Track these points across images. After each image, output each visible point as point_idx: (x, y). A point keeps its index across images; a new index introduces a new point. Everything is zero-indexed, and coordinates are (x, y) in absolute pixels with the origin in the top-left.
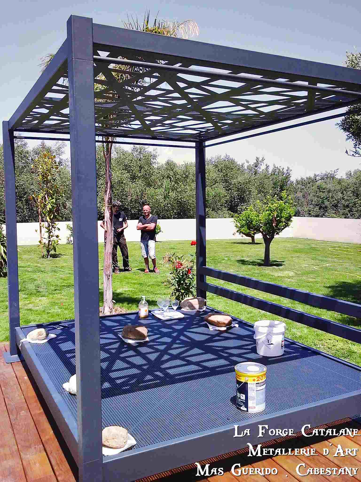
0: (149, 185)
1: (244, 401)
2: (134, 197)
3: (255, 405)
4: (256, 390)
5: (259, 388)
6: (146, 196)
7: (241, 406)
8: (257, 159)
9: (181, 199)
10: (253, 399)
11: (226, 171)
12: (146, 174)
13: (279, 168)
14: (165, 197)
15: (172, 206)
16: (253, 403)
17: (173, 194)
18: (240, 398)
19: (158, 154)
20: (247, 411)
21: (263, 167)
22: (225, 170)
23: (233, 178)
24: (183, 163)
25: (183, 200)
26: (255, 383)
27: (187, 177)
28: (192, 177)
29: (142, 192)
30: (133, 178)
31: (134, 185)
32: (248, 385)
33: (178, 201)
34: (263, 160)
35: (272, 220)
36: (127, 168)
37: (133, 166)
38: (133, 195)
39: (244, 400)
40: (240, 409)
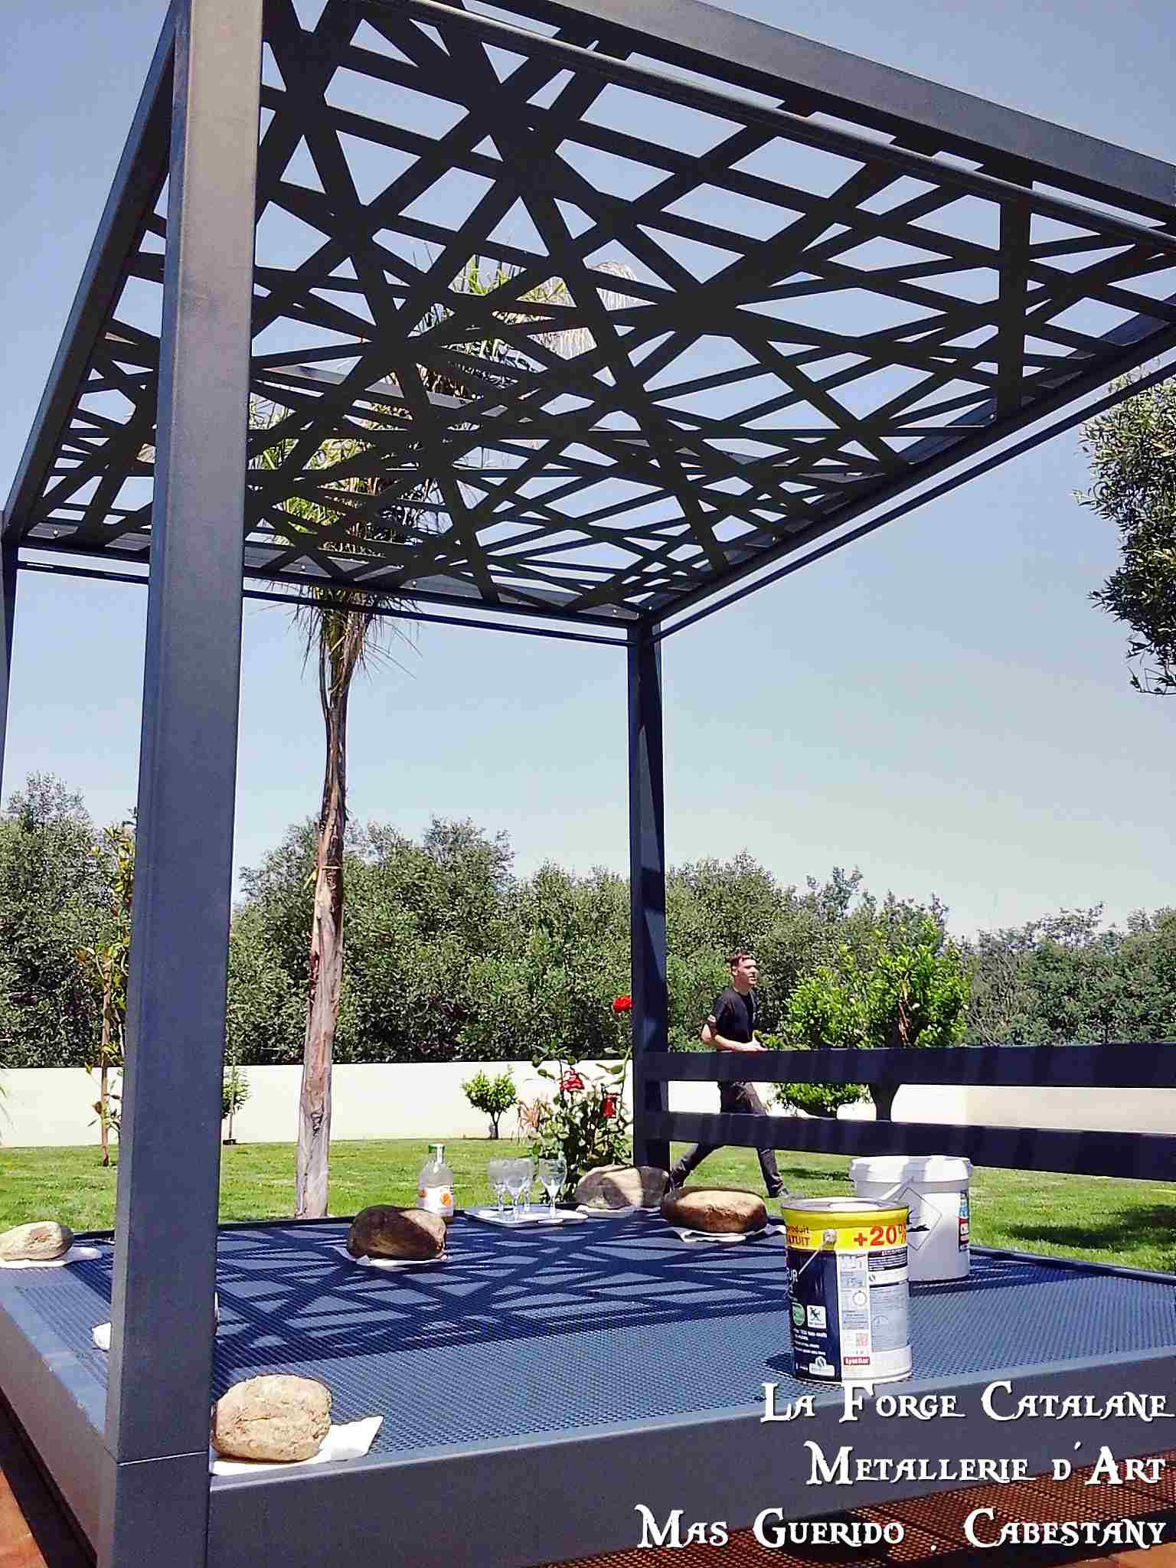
0: (478, 948)
1: (824, 1335)
2: (430, 990)
3: (867, 1350)
4: (870, 1283)
5: (883, 1277)
6: (469, 986)
7: (812, 1359)
8: (837, 875)
9: (583, 991)
10: (858, 1323)
11: (733, 906)
12: (470, 912)
13: (907, 903)
14: (531, 988)
15: (554, 1016)
16: (860, 1341)
17: (556, 976)
18: (805, 1326)
19: (510, 850)
20: (838, 1377)
21: (854, 903)
22: (729, 902)
23: (755, 928)
24: (592, 876)
25: (590, 994)
26: (867, 1253)
27: (604, 919)
28: (621, 919)
29: (456, 970)
30: (429, 926)
31: (430, 948)
32: (839, 1259)
33: (575, 1001)
34: (856, 878)
35: (894, 1013)
36: (410, 895)
37: (429, 886)
38: (426, 981)
39: (820, 1331)
40: (807, 1375)
